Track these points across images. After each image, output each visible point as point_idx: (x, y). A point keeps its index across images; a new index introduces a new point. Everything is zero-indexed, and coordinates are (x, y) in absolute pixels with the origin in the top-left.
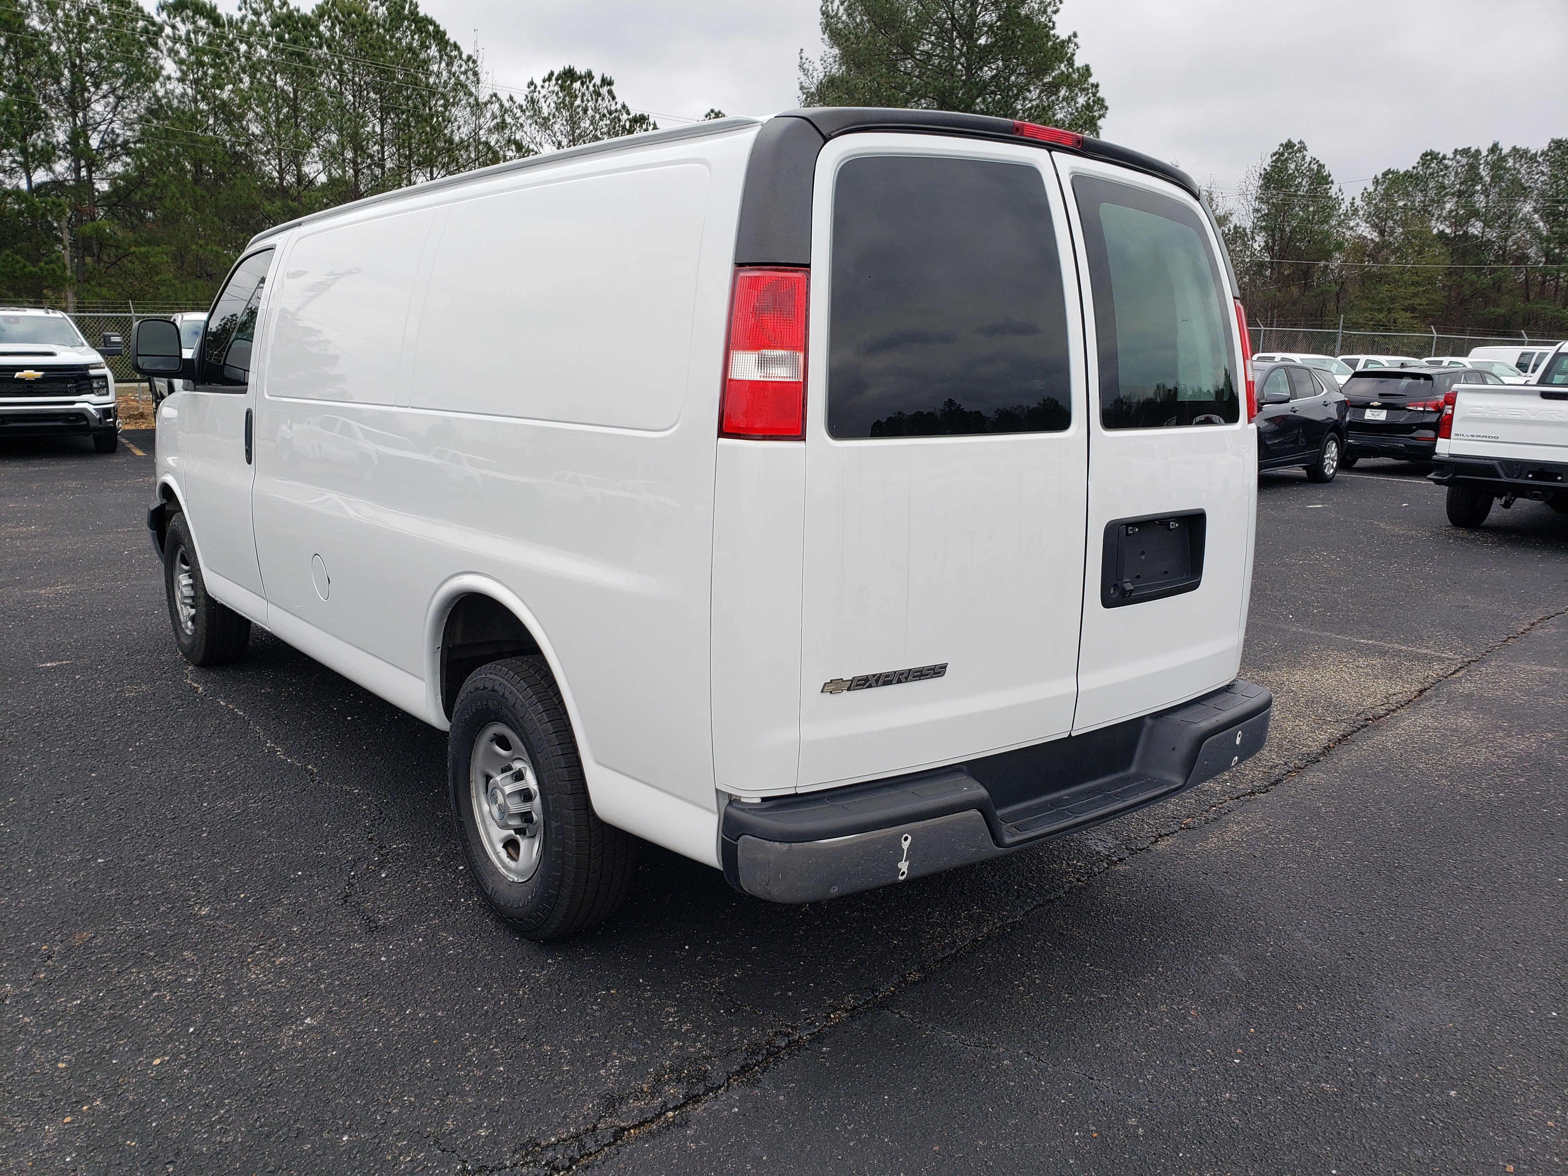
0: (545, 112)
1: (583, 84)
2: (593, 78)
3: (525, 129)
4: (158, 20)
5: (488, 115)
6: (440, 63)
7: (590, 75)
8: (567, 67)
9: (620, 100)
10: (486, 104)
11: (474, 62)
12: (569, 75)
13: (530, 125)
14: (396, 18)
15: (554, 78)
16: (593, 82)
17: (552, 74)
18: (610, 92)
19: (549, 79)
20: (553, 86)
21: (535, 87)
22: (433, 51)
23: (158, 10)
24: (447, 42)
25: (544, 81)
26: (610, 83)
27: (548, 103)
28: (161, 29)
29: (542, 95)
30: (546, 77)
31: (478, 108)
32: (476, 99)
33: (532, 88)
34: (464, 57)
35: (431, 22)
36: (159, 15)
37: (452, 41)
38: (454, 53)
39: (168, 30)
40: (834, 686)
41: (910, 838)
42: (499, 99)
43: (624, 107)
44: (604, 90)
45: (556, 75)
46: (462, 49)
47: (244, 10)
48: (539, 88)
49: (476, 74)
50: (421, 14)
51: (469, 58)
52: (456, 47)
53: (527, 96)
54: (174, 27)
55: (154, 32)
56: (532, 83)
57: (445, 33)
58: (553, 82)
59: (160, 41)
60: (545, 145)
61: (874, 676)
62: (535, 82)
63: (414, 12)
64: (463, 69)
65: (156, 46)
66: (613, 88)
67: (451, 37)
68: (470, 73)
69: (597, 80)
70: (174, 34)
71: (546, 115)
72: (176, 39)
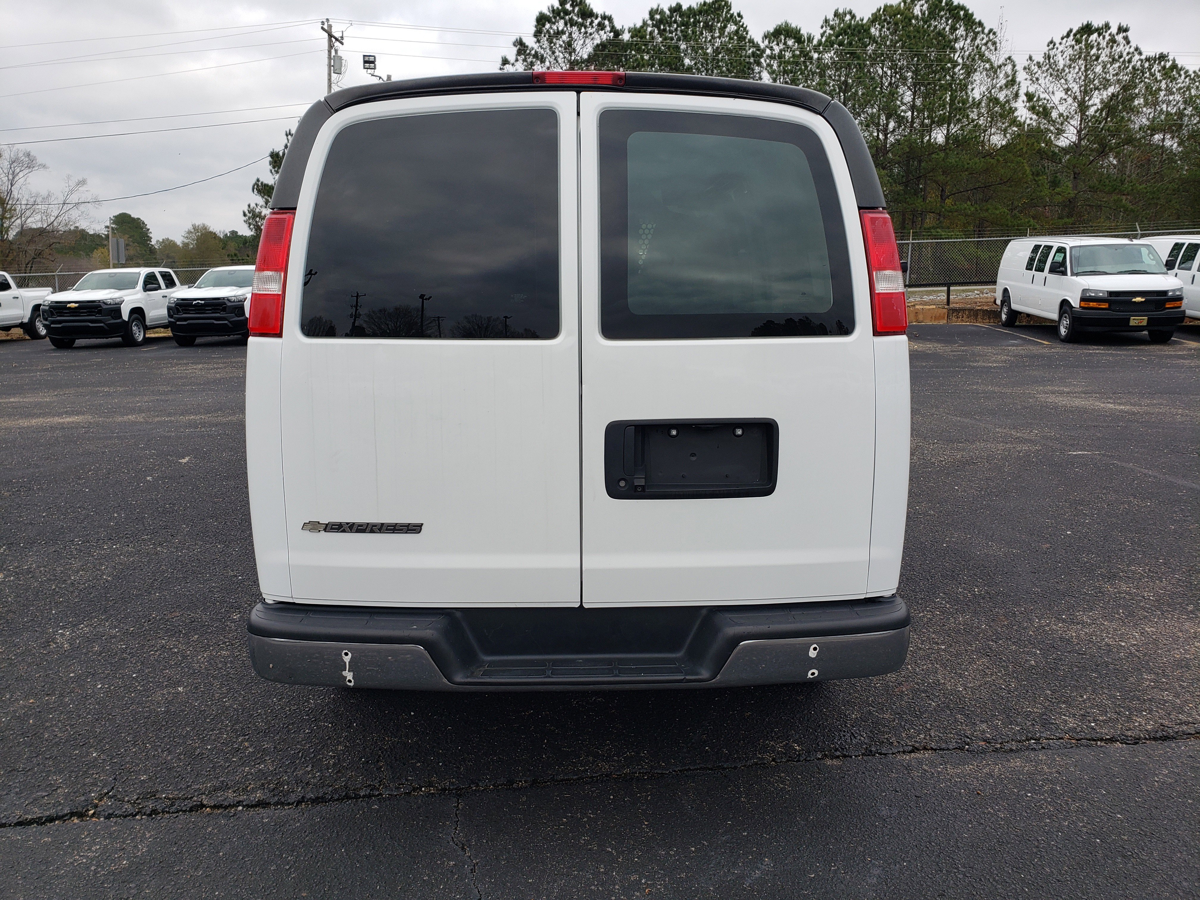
0: (1061, 65)
1: (1099, 35)
2: (1109, 28)
3: (1040, 82)
4: (762, 46)
5: (1001, 76)
6: (966, 40)
7: (1107, 26)
8: (1085, 23)
9: (1133, 44)
10: (1000, 67)
11: (994, 34)
12: (1087, 29)
13: (1045, 77)
14: (934, 11)
15: (1072, 34)
16: (1109, 32)
17: (1071, 31)
18: (1126, 38)
19: (1068, 35)
20: (1071, 41)
21: (1054, 45)
22: (961, 31)
23: (763, 39)
24: (974, 22)
25: (1062, 39)
26: (1126, 30)
27: (1064, 56)
28: (764, 51)
29: (1060, 50)
30: (1065, 34)
31: (993, 70)
32: (991, 65)
33: (1051, 46)
34: (986, 31)
35: (963, 8)
36: (763, 42)
37: (977, 20)
38: (979, 29)
39: (768, 52)
40: (313, 526)
41: (350, 654)
42: (1012, 61)
43: (1137, 49)
44: (1119, 38)
45: (1074, 31)
46: (985, 25)
47: (824, 28)
48: (1057, 45)
49: (994, 43)
50: (955, 3)
51: (991, 31)
52: (980, 24)
53: (1045, 54)
54: (772, 49)
55: (758, 53)
56: (1051, 42)
57: (972, 15)
58: (1071, 37)
59: (762, 60)
60: (1056, 93)
61: (348, 523)
62: (1054, 40)
63: (949, 3)
64: (984, 41)
65: (759, 64)
66: (1129, 34)
67: (977, 17)
68: (990, 44)
69: (1114, 30)
70: (772, 53)
71: (1061, 67)
72: (772, 57)
